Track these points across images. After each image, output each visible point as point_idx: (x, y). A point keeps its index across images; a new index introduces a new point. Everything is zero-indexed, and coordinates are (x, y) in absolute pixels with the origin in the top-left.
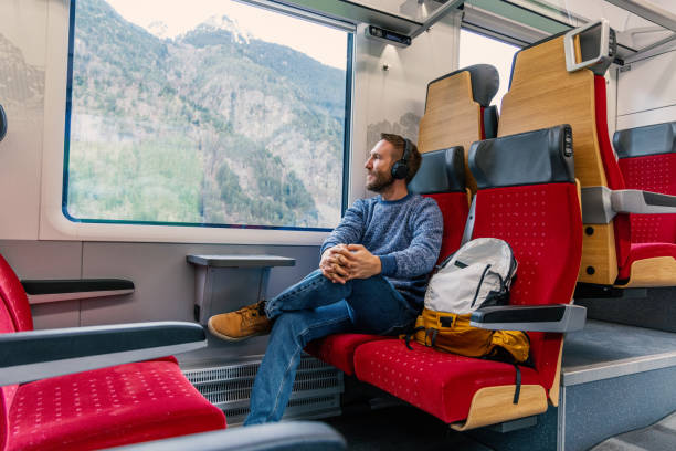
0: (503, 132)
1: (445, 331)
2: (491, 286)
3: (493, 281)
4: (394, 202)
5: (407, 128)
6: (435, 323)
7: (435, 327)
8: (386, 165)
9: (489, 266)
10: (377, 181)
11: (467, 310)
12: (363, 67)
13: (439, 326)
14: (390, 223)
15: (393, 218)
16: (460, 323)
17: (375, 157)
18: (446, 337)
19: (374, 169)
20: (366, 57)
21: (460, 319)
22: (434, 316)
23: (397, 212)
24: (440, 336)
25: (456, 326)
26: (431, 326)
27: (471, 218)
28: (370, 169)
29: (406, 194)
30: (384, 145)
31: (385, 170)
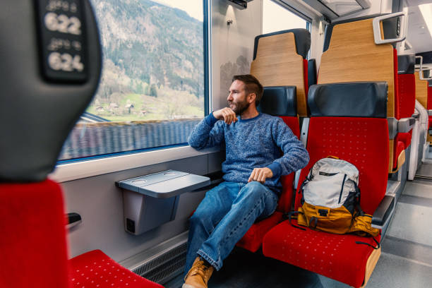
1: (323, 218)
2: (349, 188)
3: (350, 185)
4: (249, 120)
6: (316, 213)
7: (315, 215)
8: (242, 97)
9: (346, 175)
11: (336, 206)
12: (217, 22)
13: (318, 215)
14: (249, 133)
15: (251, 130)
16: (332, 214)
17: (234, 92)
18: (323, 223)
19: (234, 101)
20: (218, 14)
21: (333, 211)
22: (314, 209)
24: (319, 221)
25: (330, 215)
26: (313, 215)
27: (304, 134)
28: (231, 101)
29: (257, 114)
30: (238, 84)
31: (242, 100)
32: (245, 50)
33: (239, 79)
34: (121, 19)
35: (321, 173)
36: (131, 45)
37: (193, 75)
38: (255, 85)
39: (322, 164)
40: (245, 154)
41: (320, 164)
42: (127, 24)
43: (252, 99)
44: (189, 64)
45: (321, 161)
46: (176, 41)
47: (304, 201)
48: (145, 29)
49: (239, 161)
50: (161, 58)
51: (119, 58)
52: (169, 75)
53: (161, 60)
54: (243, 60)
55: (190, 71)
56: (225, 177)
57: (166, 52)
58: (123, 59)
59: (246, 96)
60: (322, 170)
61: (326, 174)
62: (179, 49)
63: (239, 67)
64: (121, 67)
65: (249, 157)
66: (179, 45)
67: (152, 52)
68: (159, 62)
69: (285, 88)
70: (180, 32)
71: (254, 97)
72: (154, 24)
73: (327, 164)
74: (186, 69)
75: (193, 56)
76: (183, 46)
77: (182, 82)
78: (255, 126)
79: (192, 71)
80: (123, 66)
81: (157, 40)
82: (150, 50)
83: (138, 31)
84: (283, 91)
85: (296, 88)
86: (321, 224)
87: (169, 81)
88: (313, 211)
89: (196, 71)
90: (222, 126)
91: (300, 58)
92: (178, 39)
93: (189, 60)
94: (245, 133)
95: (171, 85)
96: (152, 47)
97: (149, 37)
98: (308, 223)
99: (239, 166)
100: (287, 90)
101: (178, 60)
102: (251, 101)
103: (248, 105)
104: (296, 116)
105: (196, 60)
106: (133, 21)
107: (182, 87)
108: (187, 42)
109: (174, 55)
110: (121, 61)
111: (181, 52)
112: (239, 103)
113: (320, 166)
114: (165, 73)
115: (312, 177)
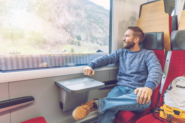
0: (180, 28)
1: (176, 116)
4: (134, 52)
5: (131, 22)
6: (172, 112)
10: (127, 45)
13: (173, 114)
14: (133, 60)
15: (134, 58)
16: (183, 114)
19: (126, 41)
21: (184, 112)
22: (171, 109)
23: (136, 56)
25: (181, 115)
26: (169, 113)
27: (168, 61)
28: (124, 41)
29: (139, 49)
30: (130, 31)
31: (131, 41)
32: (134, 13)
33: (130, 29)
34: (70, 11)
35: (177, 86)
36: (74, 22)
37: (102, 36)
38: (140, 33)
39: (179, 80)
40: (130, 72)
41: (177, 80)
42: (73, 13)
43: (137, 40)
44: (101, 30)
45: (178, 78)
46: (96, 20)
47: (164, 103)
48: (81, 15)
49: (125, 75)
50: (87, 28)
51: (68, 28)
52: (91, 36)
53: (87, 29)
54: (133, 19)
55: (101, 34)
56: (118, 83)
57: (90, 25)
58: (70, 29)
59: (133, 39)
60: (178, 84)
61: (181, 87)
62: (96, 23)
63: (130, 22)
64: (69, 33)
65: (131, 73)
66: (97, 22)
67: (83, 25)
68: (86, 30)
69: (156, 33)
70: (99, 16)
71: (138, 39)
72: (86, 13)
73: (182, 80)
74: (99, 32)
75: (103, 27)
76: (99, 22)
77: (96, 39)
78: (138, 56)
79: (102, 33)
80: (70, 32)
81: (86, 20)
82: (82, 24)
83: (78, 16)
84: (155, 35)
85: (163, 33)
86: (175, 120)
87: (91, 39)
88: (170, 110)
89: (105, 33)
90: (119, 54)
91: (167, 15)
92: (97, 19)
93: (101, 29)
94: (131, 60)
95: (91, 40)
96: (84, 23)
97: (82, 18)
98: (166, 117)
99: (125, 78)
100: (158, 34)
101: (95, 29)
102: (136, 42)
103: (134, 44)
104: (164, 50)
105: (105, 28)
106: (76, 12)
107: (96, 42)
108: (101, 20)
109: (94, 27)
110: (69, 30)
111: (97, 25)
112: (129, 43)
113: (177, 82)
114: (89, 35)
115: (171, 88)
